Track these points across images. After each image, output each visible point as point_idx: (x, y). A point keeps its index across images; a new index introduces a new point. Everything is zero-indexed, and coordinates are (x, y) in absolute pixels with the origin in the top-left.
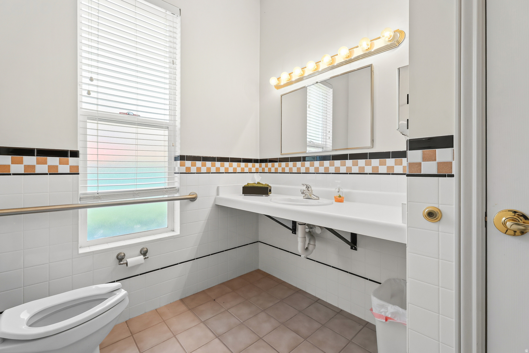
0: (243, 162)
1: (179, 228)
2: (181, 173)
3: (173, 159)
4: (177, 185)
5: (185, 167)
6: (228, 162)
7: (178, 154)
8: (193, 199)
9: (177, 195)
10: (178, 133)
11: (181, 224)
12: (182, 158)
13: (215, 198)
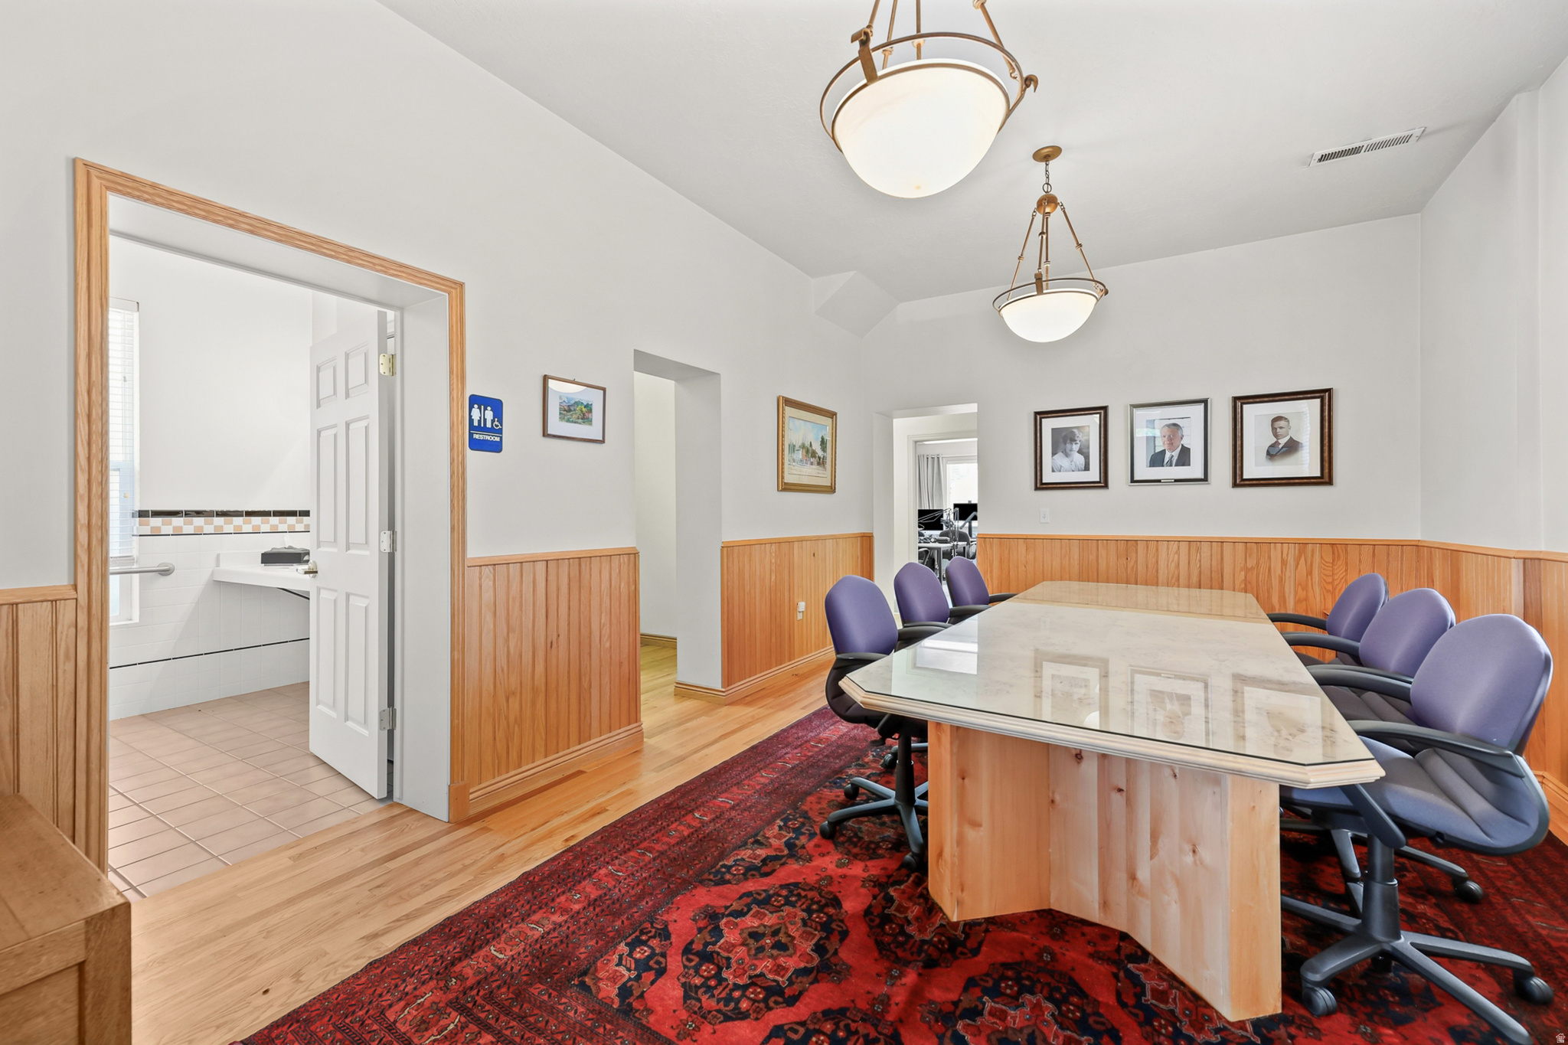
0: (274, 516)
1: (138, 613)
2: (140, 536)
3: (129, 515)
4: (135, 553)
5: (149, 527)
6: (242, 518)
7: (137, 509)
8: (165, 572)
9: (135, 567)
10: (137, 477)
11: (141, 607)
12: (143, 514)
13: (213, 572)
